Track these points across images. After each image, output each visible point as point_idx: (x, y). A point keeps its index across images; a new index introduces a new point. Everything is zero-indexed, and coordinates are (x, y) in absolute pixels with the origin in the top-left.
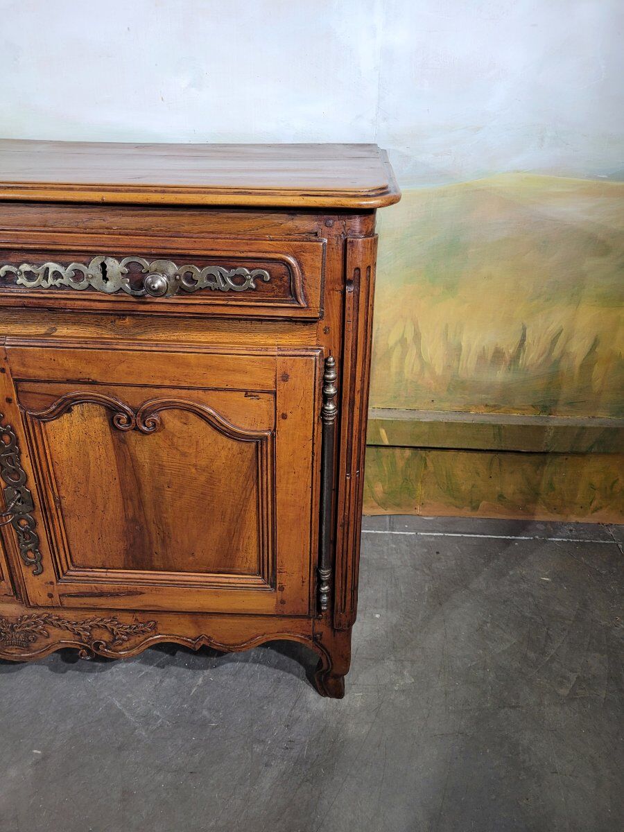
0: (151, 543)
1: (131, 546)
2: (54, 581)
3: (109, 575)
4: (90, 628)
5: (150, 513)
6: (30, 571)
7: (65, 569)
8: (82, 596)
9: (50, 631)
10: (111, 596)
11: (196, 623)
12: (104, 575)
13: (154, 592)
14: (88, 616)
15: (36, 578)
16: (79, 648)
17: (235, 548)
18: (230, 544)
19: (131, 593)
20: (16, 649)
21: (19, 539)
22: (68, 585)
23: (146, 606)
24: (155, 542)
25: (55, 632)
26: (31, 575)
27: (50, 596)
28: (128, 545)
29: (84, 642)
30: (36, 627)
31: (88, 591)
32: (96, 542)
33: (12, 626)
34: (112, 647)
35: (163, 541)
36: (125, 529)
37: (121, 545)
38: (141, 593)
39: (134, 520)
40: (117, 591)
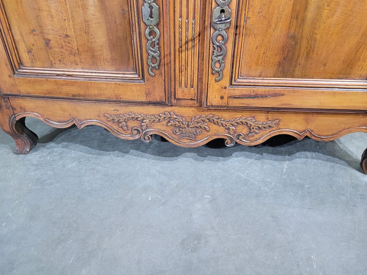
0: (298, 56)
1: (284, 59)
2: (227, 86)
3: (264, 81)
4: (236, 125)
5: (307, 29)
6: (214, 79)
7: (236, 77)
8: (242, 98)
9: (210, 126)
10: (262, 97)
11: (306, 120)
12: (261, 81)
13: (292, 94)
14: (237, 116)
15: (216, 84)
16: (226, 138)
17: (357, 58)
18: (355, 54)
19: (275, 95)
20: (187, 139)
21: (213, 52)
22: (236, 89)
23: (283, 104)
24: (302, 55)
25: (214, 127)
26: (213, 81)
27: (222, 98)
28: (282, 58)
29: (231, 135)
30: (203, 124)
31: (247, 94)
32: (261, 56)
33: (188, 124)
34: (247, 138)
35: (308, 53)
36: (285, 44)
37: (277, 59)
38: (283, 95)
39: (293, 37)
40: (267, 93)
